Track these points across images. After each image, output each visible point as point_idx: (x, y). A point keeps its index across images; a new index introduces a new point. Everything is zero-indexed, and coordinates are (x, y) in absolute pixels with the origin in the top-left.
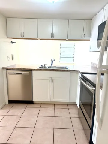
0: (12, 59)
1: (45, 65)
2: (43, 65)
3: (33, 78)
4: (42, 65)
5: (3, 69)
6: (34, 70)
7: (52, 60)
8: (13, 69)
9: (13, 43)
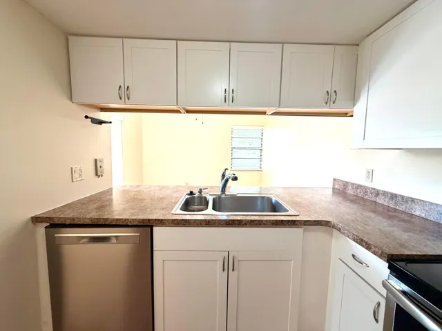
0: (97, 174)
1: (200, 192)
2: (196, 192)
3: (155, 253)
4: (191, 193)
5: (36, 220)
6: (161, 222)
7: (223, 176)
8: (76, 222)
9: (101, 122)
